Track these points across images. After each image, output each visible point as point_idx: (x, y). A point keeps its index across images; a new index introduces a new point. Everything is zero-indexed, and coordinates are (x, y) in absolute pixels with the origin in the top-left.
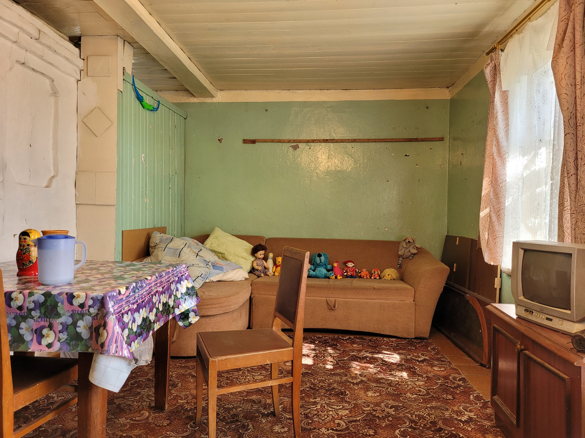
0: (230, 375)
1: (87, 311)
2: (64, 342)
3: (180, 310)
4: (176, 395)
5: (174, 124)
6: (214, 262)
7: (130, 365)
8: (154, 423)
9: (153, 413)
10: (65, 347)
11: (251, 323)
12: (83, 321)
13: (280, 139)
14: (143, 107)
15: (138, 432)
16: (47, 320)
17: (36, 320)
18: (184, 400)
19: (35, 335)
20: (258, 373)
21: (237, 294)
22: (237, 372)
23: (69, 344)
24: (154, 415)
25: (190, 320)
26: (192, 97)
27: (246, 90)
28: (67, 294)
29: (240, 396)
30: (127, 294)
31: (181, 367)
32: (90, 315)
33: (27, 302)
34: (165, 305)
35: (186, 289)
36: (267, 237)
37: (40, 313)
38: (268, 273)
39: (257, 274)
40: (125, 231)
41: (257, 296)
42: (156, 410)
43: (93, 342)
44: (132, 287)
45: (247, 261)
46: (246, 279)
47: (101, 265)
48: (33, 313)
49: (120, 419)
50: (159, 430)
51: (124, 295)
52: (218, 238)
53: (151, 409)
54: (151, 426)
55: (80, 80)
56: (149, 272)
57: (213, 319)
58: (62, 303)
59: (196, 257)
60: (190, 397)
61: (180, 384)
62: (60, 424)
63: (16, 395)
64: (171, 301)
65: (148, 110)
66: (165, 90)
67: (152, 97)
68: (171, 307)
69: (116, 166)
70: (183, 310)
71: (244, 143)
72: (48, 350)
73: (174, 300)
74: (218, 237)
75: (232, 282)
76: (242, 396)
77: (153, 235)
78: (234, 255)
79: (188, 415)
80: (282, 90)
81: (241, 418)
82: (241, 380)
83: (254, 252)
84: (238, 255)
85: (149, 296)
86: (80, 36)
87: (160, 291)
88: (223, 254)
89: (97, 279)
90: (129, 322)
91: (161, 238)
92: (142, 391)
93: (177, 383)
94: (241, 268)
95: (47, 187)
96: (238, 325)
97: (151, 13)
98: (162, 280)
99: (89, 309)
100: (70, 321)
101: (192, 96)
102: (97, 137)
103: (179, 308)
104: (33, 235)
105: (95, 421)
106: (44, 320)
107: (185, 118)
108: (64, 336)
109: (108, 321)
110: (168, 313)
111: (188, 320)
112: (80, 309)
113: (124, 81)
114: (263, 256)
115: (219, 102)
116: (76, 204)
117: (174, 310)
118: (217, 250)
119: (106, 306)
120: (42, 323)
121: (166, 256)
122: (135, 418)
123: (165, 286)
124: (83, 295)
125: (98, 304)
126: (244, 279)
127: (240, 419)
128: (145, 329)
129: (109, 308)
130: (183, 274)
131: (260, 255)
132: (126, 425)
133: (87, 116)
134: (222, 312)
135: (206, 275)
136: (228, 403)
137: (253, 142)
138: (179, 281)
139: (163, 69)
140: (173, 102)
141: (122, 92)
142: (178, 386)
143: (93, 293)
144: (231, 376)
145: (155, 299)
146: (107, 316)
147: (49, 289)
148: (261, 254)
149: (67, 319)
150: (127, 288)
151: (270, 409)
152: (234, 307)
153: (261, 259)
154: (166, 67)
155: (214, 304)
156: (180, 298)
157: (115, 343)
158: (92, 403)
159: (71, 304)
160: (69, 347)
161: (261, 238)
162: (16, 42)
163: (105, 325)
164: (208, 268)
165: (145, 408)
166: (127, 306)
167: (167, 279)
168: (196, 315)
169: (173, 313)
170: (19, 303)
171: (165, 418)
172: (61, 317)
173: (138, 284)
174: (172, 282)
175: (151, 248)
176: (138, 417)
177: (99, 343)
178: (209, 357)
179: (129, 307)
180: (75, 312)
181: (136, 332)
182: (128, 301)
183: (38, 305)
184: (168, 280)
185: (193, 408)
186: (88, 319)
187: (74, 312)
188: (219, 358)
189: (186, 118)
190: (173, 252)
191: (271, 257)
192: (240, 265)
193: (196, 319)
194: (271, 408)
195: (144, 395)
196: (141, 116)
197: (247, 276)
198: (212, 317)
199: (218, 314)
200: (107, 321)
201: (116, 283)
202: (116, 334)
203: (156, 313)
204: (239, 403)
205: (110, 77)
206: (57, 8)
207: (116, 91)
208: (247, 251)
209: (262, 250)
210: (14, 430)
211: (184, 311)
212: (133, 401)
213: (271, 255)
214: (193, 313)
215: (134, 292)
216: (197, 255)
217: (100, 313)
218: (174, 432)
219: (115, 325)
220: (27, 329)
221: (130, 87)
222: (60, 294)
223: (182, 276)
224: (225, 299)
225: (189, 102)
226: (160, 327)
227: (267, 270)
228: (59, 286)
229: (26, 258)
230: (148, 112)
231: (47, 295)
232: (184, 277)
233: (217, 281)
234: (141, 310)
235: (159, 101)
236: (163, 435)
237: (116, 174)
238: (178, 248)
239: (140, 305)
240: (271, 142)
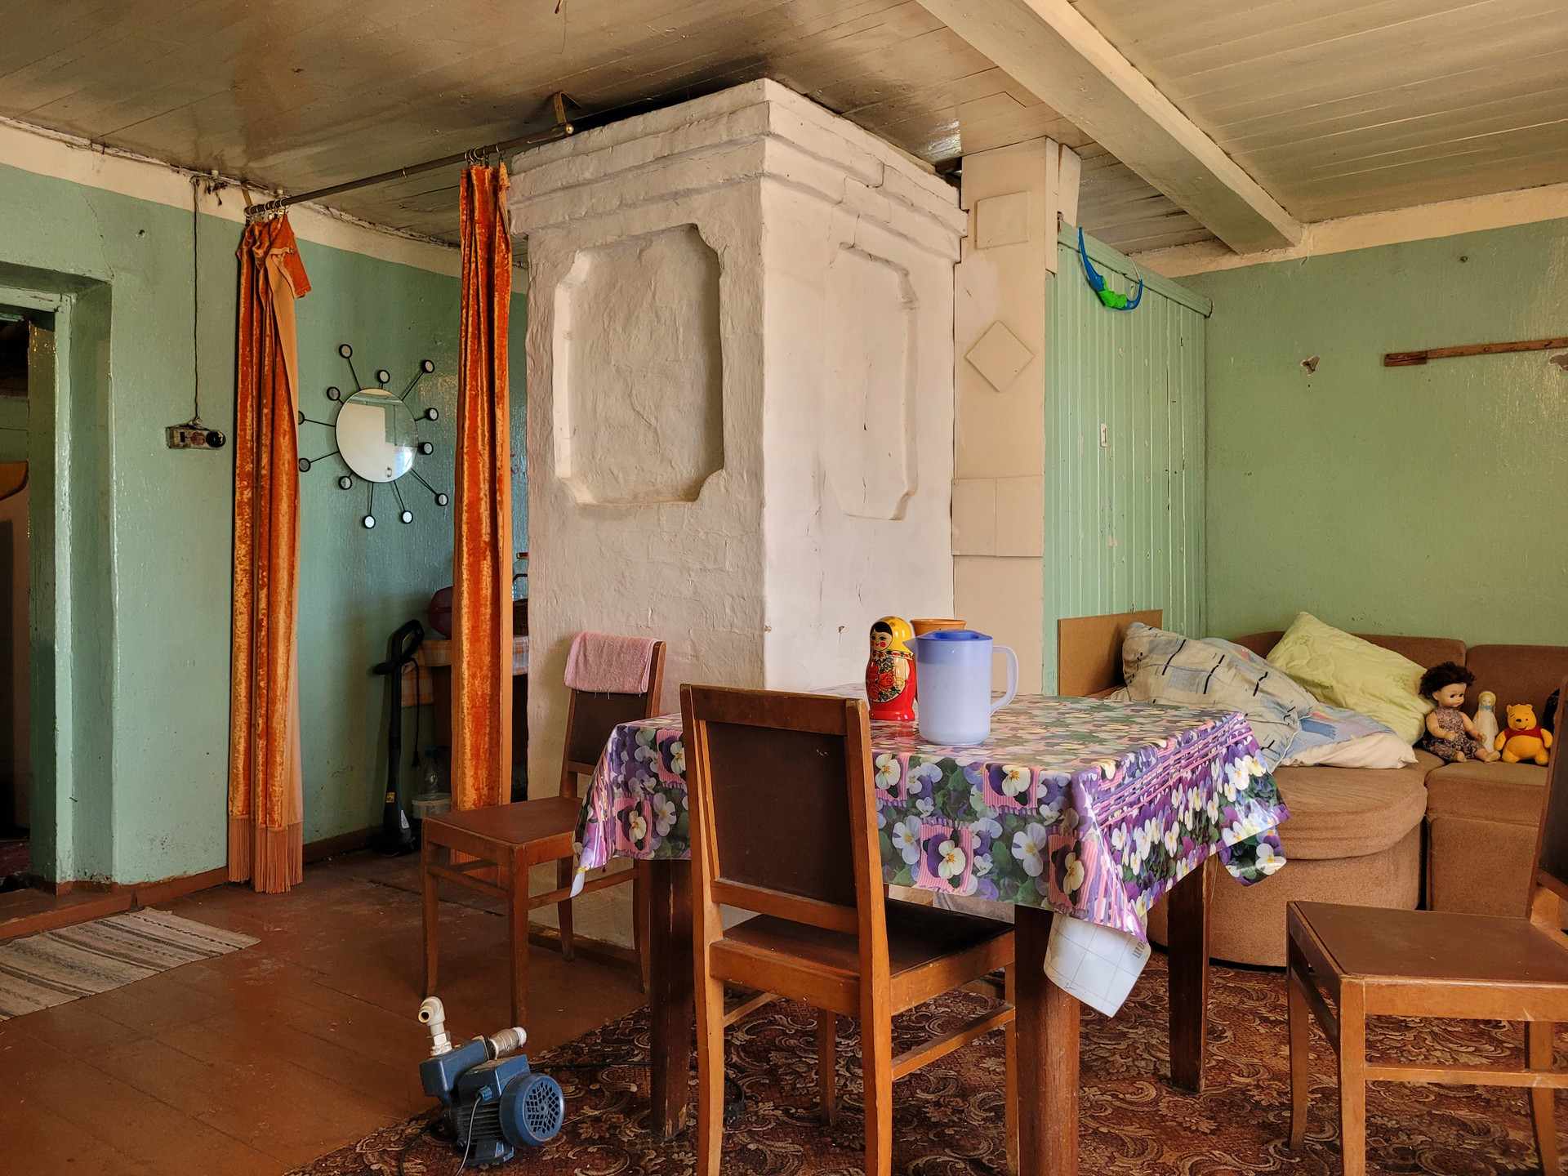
0: (1375, 1035)
1: (1035, 813)
2: (985, 876)
3: (1236, 834)
4: (1222, 1058)
5: (1179, 334)
6: (1307, 711)
7: (1140, 955)
8: (1173, 1119)
9: (1168, 1092)
10: (989, 889)
11: (1428, 897)
12: (1027, 834)
13: (1513, 341)
14: (1104, 304)
15: (1137, 1132)
16: (948, 823)
17: (925, 821)
18: (1248, 1077)
19: (924, 852)
20: (1468, 1047)
21: (1387, 806)
22: (1399, 1031)
23: (996, 883)
24: (1171, 1099)
25: (1259, 865)
26: (1224, 254)
27: (1392, 209)
28: (988, 767)
29: (1416, 1101)
30: (1119, 780)
31: (1225, 989)
32: (1042, 821)
33: (908, 779)
34: (1198, 815)
35: (1249, 781)
36: (1471, 642)
37: (934, 805)
38: (1480, 752)
39: (1440, 753)
40: (1066, 620)
41: (1446, 817)
42: (1174, 1088)
43: (1050, 885)
44: (1128, 764)
45: (1409, 715)
46: (1408, 766)
47: (1031, 705)
48: (919, 804)
49: (1086, 1089)
50: (1191, 1139)
51: (1112, 780)
52: (1309, 643)
53: (1160, 1080)
54: (1167, 1123)
55: (960, 262)
56: (1157, 729)
57: (1313, 871)
58: (980, 789)
59: (1254, 695)
60: (1264, 1072)
61: (1229, 1034)
62: (951, 1069)
63: (894, 981)
64: (1213, 807)
65: (1114, 309)
66: (1151, 249)
67: (1124, 275)
68: (1213, 823)
69: (1043, 460)
70: (1243, 837)
71: (1387, 365)
72: (953, 890)
73: (1220, 806)
74: (1311, 639)
75: (1362, 772)
76: (1424, 1104)
77: (1130, 632)
78: (1363, 692)
79: (1266, 1120)
80: (1517, 189)
81: (1428, 1164)
82: (1412, 1056)
83: (1429, 686)
84: (1378, 694)
85: (1164, 790)
86: (960, 155)
87: (1186, 778)
88: (1327, 688)
89: (1037, 737)
90: (1123, 849)
91: (1152, 641)
92: (1131, 1031)
93: (1220, 1028)
94: (1388, 730)
95: (896, 519)
96: (1390, 898)
97: (1134, 62)
98: (1192, 752)
99: (1039, 807)
100: (997, 830)
101: (1225, 251)
102: (998, 391)
103: (1232, 829)
104: (897, 630)
105: (1057, 1077)
106: (943, 821)
107: (1205, 316)
108: (985, 864)
109: (1086, 840)
110: (1207, 841)
111: (1254, 864)
112: (1019, 806)
113: (1060, 246)
114: (1462, 700)
115: (1308, 255)
116: (954, 556)
117: (1220, 833)
118: (1309, 677)
119: (1079, 804)
120: (939, 829)
121: (1171, 687)
122: (1124, 1095)
123: (1197, 767)
124: (1024, 772)
125: (1060, 798)
126: (1400, 766)
127: (1426, 1167)
128: (1157, 871)
129: (1086, 809)
130: (1238, 738)
131: (1452, 696)
132: (1102, 1108)
133: (976, 344)
134: (1340, 854)
135: (1283, 745)
136: (1380, 1114)
137: (1420, 358)
138: (1230, 757)
139: (1153, 195)
140: (1172, 277)
141: (1053, 274)
142: (1226, 1037)
143: (1046, 770)
144: (1381, 1041)
145: (1177, 797)
146: (1082, 828)
147: (947, 753)
148: (1453, 693)
149: (991, 825)
150: (1118, 766)
151: (1524, 1160)
152: (1375, 844)
153: (1454, 709)
154: (1162, 190)
155: (1317, 829)
156: (1234, 803)
157: (1105, 896)
158: (1049, 1031)
159: (1000, 791)
160: (997, 891)
161: (1452, 645)
162: (840, 202)
163: (1078, 850)
164: (1290, 727)
165: (1145, 1076)
166: (1119, 809)
167: (1202, 749)
168: (1277, 854)
169: (1219, 840)
170: (892, 778)
171: (1204, 1114)
172: (978, 820)
173: (1140, 758)
174: (1213, 757)
175: (1127, 666)
176: (1131, 1094)
177: (1067, 890)
178: (1337, 970)
179: (1123, 811)
180: (1009, 810)
181: (1138, 877)
182: (1120, 797)
183: (931, 788)
184: (1204, 751)
185: (1277, 1104)
186: (1037, 830)
187: (1006, 811)
188: (1369, 979)
189: (1208, 315)
190: (1187, 677)
191: (1489, 704)
192: (1387, 724)
193: (1276, 864)
194: (1526, 1158)
195: (1136, 1042)
196: (1097, 329)
197: (1410, 756)
198: (1311, 866)
199: (1329, 857)
200: (1083, 840)
201: (1087, 749)
202: (1105, 873)
203: (1180, 834)
204: (1417, 1119)
205: (1027, 241)
206: (916, 104)
207: (1042, 275)
208: (1406, 682)
209: (1458, 681)
210: (894, 1055)
211: (1247, 837)
212: (1112, 1051)
213: (1488, 698)
214: (1268, 846)
215: (1133, 775)
216: (1256, 690)
217: (1063, 819)
218: (1233, 1155)
219: (1101, 852)
220: (908, 839)
221: (1072, 257)
222: (974, 766)
223: (1236, 743)
224: (1351, 817)
225: (1218, 271)
226: (1188, 872)
227: (1474, 743)
228: (966, 749)
229: (885, 680)
230: (1114, 313)
231: (948, 766)
232: (1240, 747)
233: (1317, 765)
234: (1147, 822)
235: (1141, 281)
236: (1202, 1154)
237: (1043, 479)
238: (1201, 668)
239: (1145, 811)
240: (1480, 353)
